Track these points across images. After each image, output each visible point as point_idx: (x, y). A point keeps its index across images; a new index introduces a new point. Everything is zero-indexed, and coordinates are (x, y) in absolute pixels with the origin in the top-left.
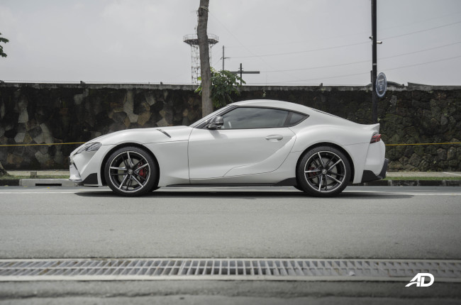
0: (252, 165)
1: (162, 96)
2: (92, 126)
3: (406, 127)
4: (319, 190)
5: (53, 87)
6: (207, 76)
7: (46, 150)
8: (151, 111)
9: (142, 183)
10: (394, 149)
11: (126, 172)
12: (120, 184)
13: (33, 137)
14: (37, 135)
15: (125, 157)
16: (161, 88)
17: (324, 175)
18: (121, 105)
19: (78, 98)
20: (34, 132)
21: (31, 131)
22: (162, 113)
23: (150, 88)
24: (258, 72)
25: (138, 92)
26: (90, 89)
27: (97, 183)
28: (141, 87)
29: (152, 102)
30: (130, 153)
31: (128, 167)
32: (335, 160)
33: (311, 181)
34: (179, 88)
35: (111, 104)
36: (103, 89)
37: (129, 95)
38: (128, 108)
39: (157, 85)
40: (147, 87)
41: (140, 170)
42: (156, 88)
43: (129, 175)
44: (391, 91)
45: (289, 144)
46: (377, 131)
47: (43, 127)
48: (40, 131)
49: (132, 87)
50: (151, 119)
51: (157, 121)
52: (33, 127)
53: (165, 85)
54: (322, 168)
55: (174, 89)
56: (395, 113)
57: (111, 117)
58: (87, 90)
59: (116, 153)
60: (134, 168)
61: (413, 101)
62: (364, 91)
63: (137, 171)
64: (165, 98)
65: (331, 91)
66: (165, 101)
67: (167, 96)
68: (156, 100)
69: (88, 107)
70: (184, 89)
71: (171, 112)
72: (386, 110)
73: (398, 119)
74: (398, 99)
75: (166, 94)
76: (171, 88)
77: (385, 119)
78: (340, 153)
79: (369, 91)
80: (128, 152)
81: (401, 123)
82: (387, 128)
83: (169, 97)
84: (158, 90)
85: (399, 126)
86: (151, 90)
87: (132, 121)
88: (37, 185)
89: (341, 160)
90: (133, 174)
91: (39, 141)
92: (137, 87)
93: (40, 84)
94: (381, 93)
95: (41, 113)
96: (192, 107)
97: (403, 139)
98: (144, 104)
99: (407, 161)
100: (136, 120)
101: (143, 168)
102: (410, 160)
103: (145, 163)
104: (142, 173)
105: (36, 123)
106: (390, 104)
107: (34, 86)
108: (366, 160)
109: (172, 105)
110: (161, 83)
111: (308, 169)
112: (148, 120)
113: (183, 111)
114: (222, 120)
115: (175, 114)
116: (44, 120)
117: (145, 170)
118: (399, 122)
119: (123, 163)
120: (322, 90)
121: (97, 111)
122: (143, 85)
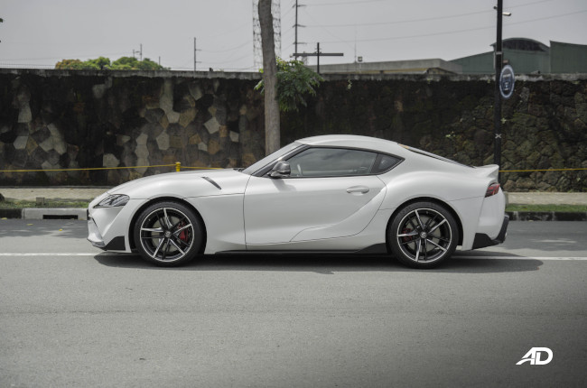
0: (328, 226)
1: (211, 87)
2: (118, 127)
3: (541, 130)
4: (416, 260)
5: (64, 75)
6: (272, 70)
7: (56, 159)
8: (196, 107)
9: (183, 249)
10: (523, 162)
11: (162, 235)
12: (154, 250)
13: (39, 141)
14: (44, 140)
15: (161, 214)
16: (209, 77)
17: (423, 240)
18: (157, 100)
19: (98, 90)
20: (41, 135)
21: (36, 133)
22: (212, 110)
23: (195, 76)
24: (342, 55)
25: (179, 82)
26: (114, 78)
27: (125, 249)
28: (183, 75)
29: (199, 95)
30: (167, 210)
31: (165, 228)
32: (438, 219)
33: (406, 247)
34: (234, 76)
35: (143, 97)
36: (132, 77)
37: (168, 86)
38: (166, 103)
39: (205, 72)
40: (191, 76)
41: (181, 232)
42: (202, 76)
43: (166, 239)
44: (522, 82)
45: (376, 199)
46: (494, 179)
47: (52, 129)
48: (48, 134)
49: (170, 75)
50: (196, 118)
51: (205, 121)
52: (38, 129)
53: (216, 72)
54: (420, 230)
55: (228, 78)
56: (526, 112)
57: (142, 115)
58: (110, 79)
59: (148, 209)
60: (173, 230)
61: (552, 95)
62: (485, 82)
63: (177, 233)
64: (216, 90)
65: (440, 81)
66: (215, 94)
67: (219, 87)
68: (203, 92)
69: (111, 102)
70: (241, 77)
71: (223, 110)
72: (515, 108)
73: (529, 120)
74: (530, 92)
75: (216, 85)
76: (222, 76)
77: (512, 120)
78: (444, 211)
79: (492, 81)
80: (165, 209)
81: (534, 126)
82: (515, 132)
83: (220, 89)
84: (206, 79)
85: (531, 130)
86: (196, 79)
87: (171, 121)
88: (46, 217)
89: (445, 220)
90: (172, 237)
91: (46, 146)
92: (177, 75)
93: (46, 70)
94: (506, 93)
95: (49, 109)
96: (251, 102)
97: (536, 146)
98: (187, 98)
99: (541, 177)
100: (176, 120)
101: (185, 230)
102: (545, 176)
103: (187, 223)
104: (184, 236)
105: (42, 123)
106: (520, 99)
107: (38, 73)
108: (479, 220)
109: (225, 99)
110: (210, 69)
111: (401, 232)
112: (192, 120)
113: (239, 107)
114: (289, 167)
115: (229, 112)
116: (53, 119)
117: (188, 231)
118: (532, 124)
119: (158, 222)
120: (428, 79)
121: (124, 108)
122: (185, 72)
